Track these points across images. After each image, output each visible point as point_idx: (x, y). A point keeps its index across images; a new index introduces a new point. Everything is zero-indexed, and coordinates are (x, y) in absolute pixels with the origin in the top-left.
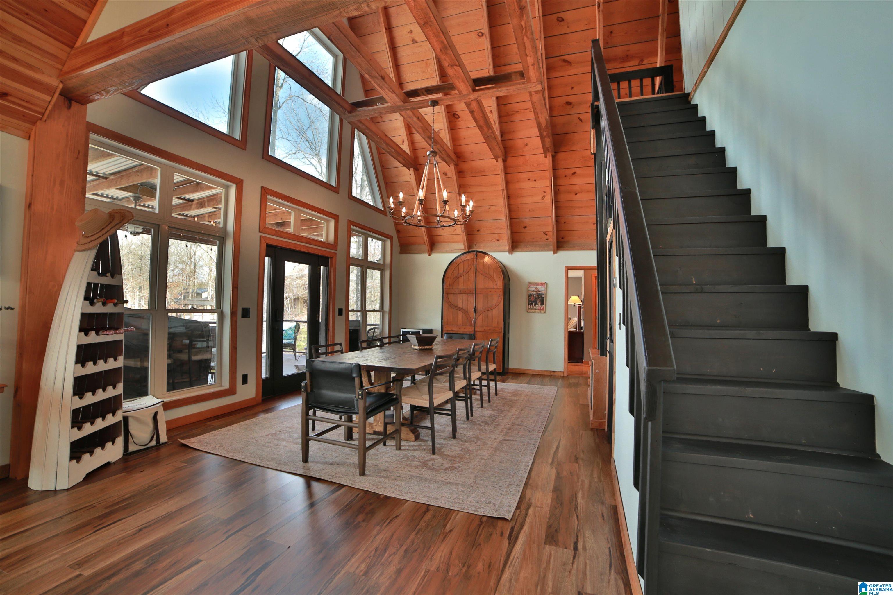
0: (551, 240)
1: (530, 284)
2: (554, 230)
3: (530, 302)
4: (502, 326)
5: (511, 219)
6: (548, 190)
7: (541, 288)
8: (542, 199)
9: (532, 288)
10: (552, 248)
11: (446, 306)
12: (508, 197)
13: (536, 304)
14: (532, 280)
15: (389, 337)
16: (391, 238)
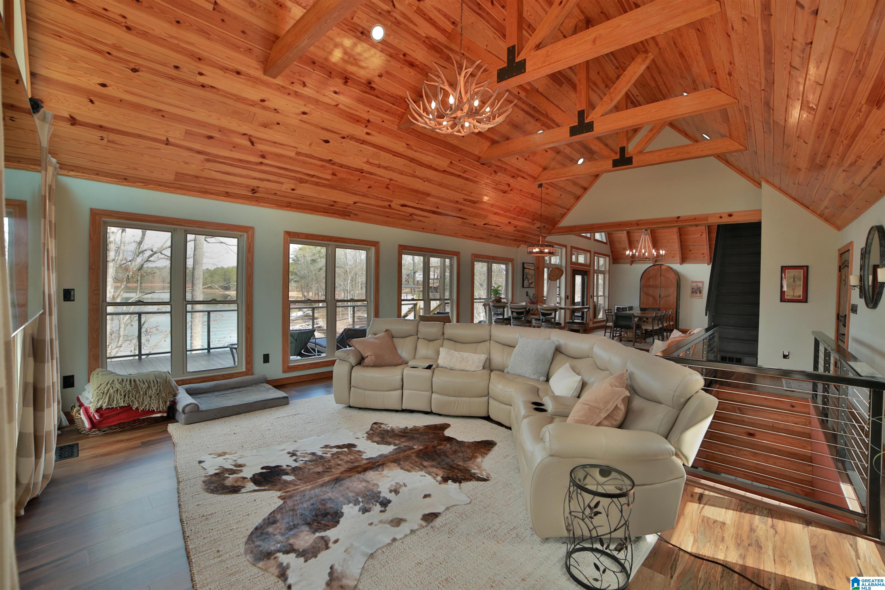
0: (706, 257)
1: (693, 282)
2: (708, 253)
3: (693, 292)
4: (675, 305)
5: (681, 246)
6: (704, 231)
7: (700, 285)
8: (701, 235)
9: (694, 285)
10: (707, 262)
11: (642, 293)
12: (680, 235)
13: (696, 293)
14: (694, 280)
15: (608, 310)
16: (608, 256)
